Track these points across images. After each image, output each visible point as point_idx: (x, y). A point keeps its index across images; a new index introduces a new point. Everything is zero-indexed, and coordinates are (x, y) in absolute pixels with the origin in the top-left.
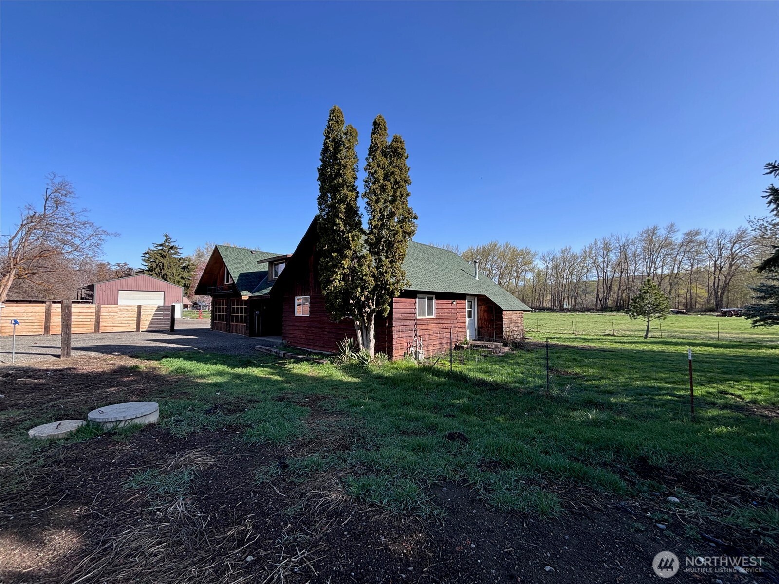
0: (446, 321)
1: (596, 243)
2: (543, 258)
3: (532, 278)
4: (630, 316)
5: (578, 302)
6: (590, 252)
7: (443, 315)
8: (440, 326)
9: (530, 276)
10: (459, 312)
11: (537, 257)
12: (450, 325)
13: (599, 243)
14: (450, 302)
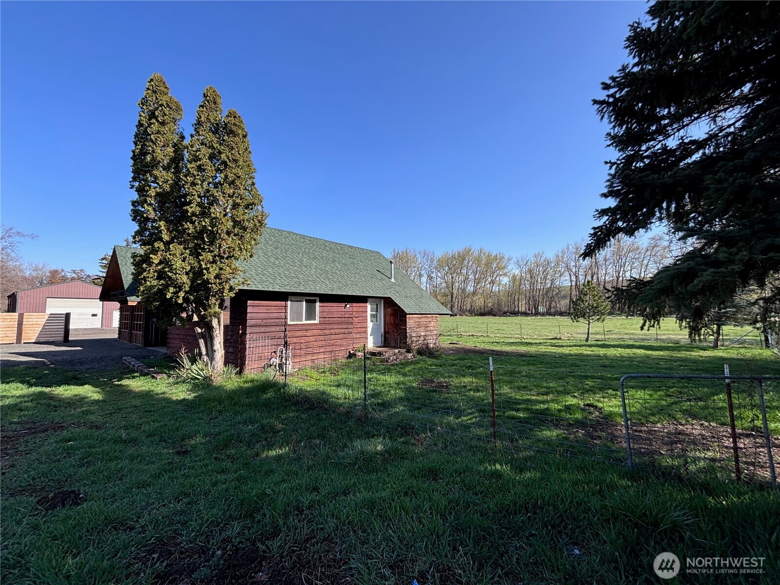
0: (336, 327)
1: (568, 248)
2: (518, 263)
3: (508, 283)
4: (572, 319)
5: (552, 306)
6: (563, 257)
7: (331, 319)
8: (327, 332)
9: (505, 280)
10: (356, 316)
11: (511, 262)
12: (343, 331)
13: (571, 248)
14: (344, 305)
